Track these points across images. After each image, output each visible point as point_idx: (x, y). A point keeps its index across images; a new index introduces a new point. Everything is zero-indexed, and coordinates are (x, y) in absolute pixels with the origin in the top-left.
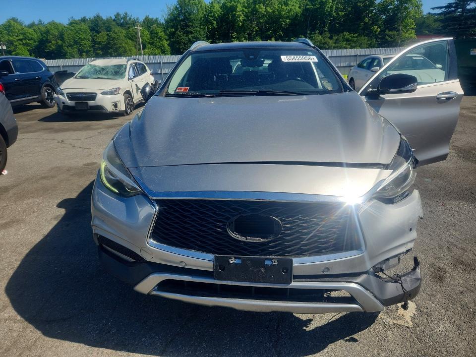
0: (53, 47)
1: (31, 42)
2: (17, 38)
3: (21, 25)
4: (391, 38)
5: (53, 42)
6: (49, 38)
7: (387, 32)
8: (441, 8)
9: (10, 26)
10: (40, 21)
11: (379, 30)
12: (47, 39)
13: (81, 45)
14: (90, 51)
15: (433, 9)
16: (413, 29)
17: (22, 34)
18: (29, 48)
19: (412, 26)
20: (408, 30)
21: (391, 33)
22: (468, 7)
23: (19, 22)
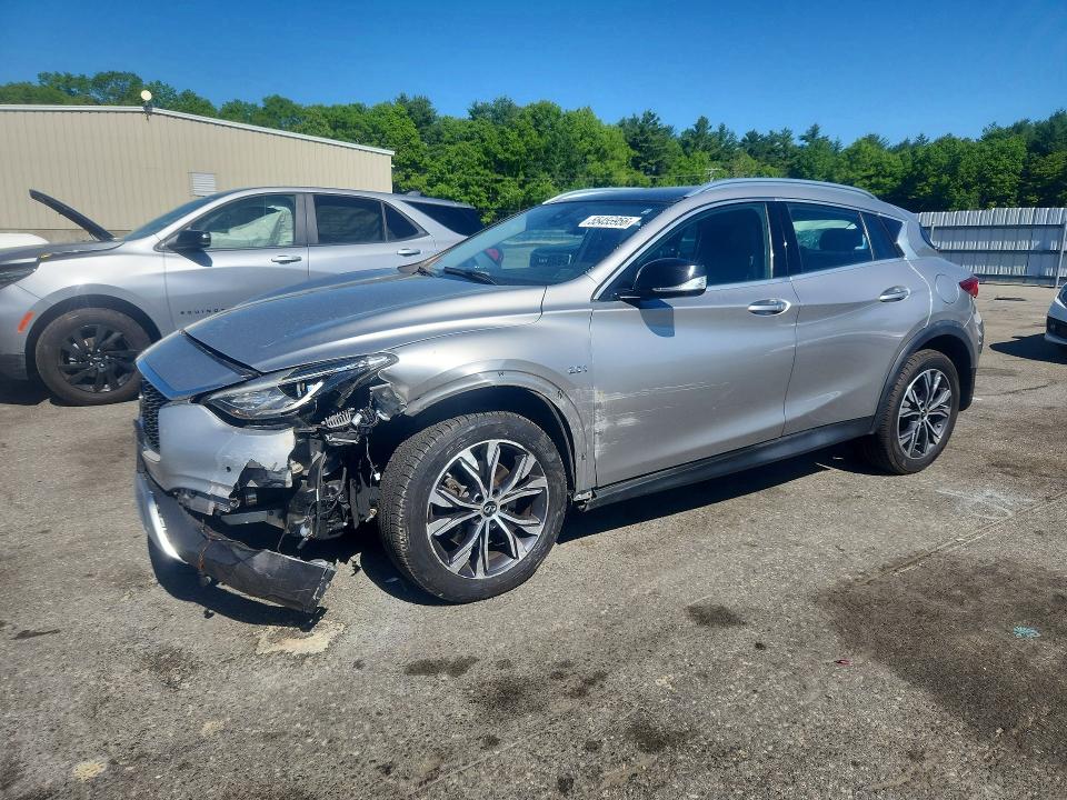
0: (928, 190)
1: (888, 181)
2: (864, 174)
3: (880, 146)
5: (930, 180)
6: (924, 172)
9: (857, 152)
10: (921, 137)
12: (920, 173)
13: (991, 184)
14: (1009, 196)
17: (876, 165)
18: (880, 192)
23: (879, 144)
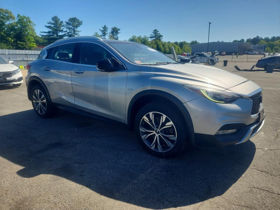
4: (22, 46)
7: (18, 42)
8: (46, 32)
11: (13, 40)
15: (42, 32)
16: (33, 42)
19: (33, 41)
20: (31, 42)
21: (21, 43)
22: (59, 34)
